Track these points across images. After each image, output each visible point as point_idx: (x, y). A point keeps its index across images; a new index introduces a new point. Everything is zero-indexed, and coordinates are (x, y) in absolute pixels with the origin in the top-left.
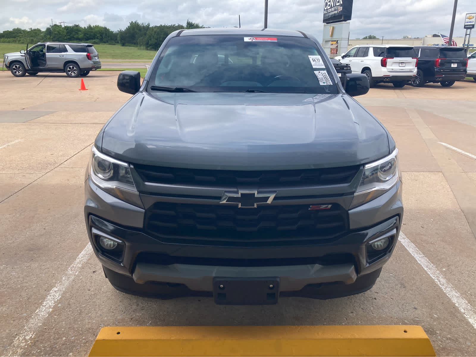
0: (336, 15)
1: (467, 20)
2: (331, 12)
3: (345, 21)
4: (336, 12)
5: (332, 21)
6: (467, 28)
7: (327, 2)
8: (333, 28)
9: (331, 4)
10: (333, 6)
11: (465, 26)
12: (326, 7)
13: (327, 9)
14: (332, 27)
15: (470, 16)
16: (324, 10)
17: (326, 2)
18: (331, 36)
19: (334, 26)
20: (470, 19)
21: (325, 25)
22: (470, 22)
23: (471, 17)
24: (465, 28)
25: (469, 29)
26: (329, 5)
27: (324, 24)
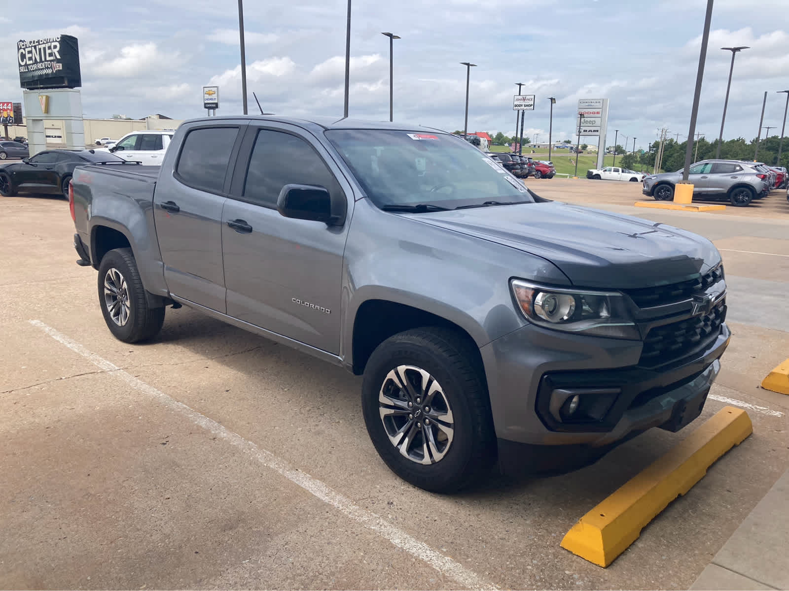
0: (50, 76)
1: (207, 96)
2: (36, 70)
3: (72, 87)
4: (50, 71)
5: (41, 86)
6: (209, 108)
7: (24, 53)
8: (48, 98)
9: (35, 58)
10: (38, 60)
11: (205, 104)
12: (23, 61)
13: (26, 65)
14: (44, 97)
15: (209, 91)
16: (20, 65)
17: (22, 53)
18: (45, 113)
19: (48, 94)
20: (210, 94)
21: (25, 93)
22: (211, 99)
23: (211, 92)
24: (205, 107)
25: (212, 109)
26: (30, 59)
27: (24, 89)
